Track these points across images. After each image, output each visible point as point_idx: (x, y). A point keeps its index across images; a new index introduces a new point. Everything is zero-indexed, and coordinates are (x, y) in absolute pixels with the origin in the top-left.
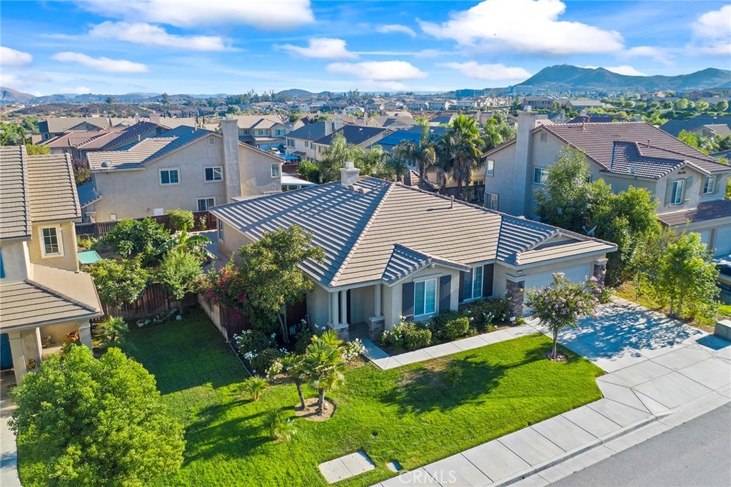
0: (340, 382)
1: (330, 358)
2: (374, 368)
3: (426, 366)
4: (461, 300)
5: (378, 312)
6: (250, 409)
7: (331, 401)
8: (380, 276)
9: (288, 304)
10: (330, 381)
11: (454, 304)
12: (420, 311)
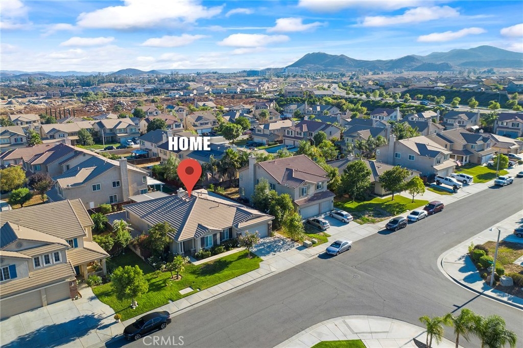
0: (183, 270)
1: (180, 263)
2: (193, 265)
3: (209, 263)
4: (221, 240)
5: (193, 247)
6: (158, 279)
7: (180, 275)
8: (193, 236)
9: (165, 248)
10: (180, 269)
11: (219, 242)
12: (207, 245)
